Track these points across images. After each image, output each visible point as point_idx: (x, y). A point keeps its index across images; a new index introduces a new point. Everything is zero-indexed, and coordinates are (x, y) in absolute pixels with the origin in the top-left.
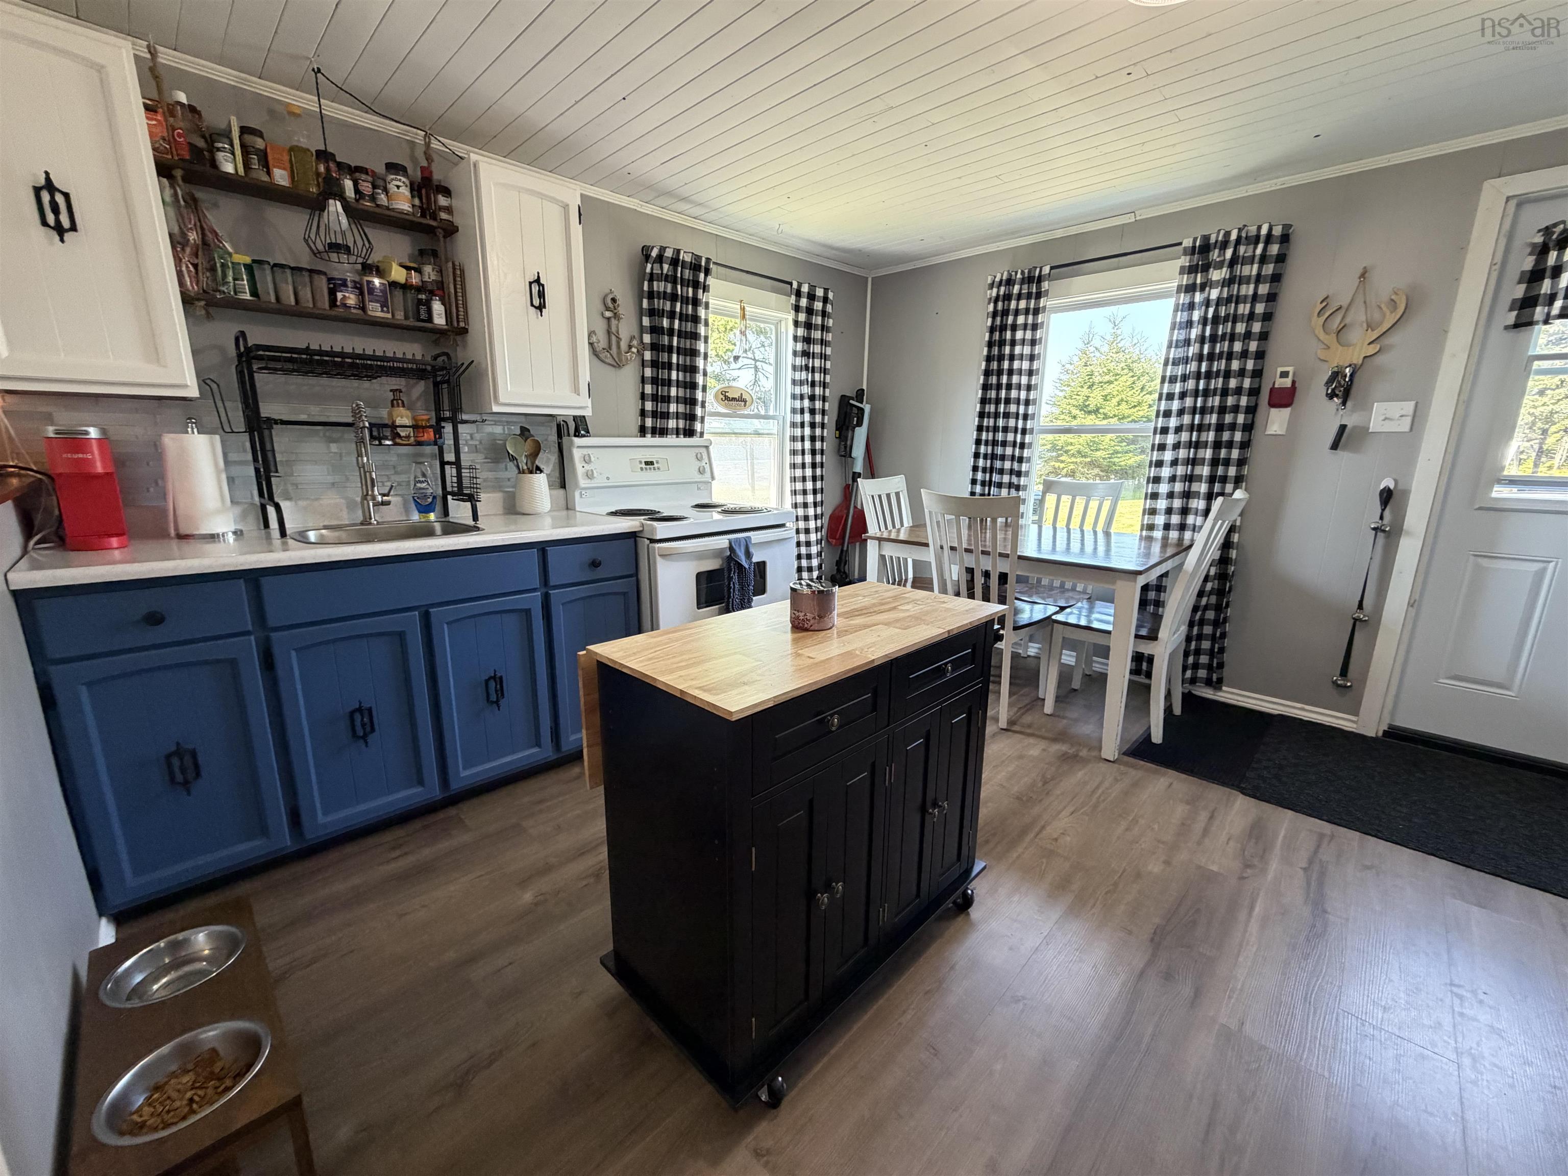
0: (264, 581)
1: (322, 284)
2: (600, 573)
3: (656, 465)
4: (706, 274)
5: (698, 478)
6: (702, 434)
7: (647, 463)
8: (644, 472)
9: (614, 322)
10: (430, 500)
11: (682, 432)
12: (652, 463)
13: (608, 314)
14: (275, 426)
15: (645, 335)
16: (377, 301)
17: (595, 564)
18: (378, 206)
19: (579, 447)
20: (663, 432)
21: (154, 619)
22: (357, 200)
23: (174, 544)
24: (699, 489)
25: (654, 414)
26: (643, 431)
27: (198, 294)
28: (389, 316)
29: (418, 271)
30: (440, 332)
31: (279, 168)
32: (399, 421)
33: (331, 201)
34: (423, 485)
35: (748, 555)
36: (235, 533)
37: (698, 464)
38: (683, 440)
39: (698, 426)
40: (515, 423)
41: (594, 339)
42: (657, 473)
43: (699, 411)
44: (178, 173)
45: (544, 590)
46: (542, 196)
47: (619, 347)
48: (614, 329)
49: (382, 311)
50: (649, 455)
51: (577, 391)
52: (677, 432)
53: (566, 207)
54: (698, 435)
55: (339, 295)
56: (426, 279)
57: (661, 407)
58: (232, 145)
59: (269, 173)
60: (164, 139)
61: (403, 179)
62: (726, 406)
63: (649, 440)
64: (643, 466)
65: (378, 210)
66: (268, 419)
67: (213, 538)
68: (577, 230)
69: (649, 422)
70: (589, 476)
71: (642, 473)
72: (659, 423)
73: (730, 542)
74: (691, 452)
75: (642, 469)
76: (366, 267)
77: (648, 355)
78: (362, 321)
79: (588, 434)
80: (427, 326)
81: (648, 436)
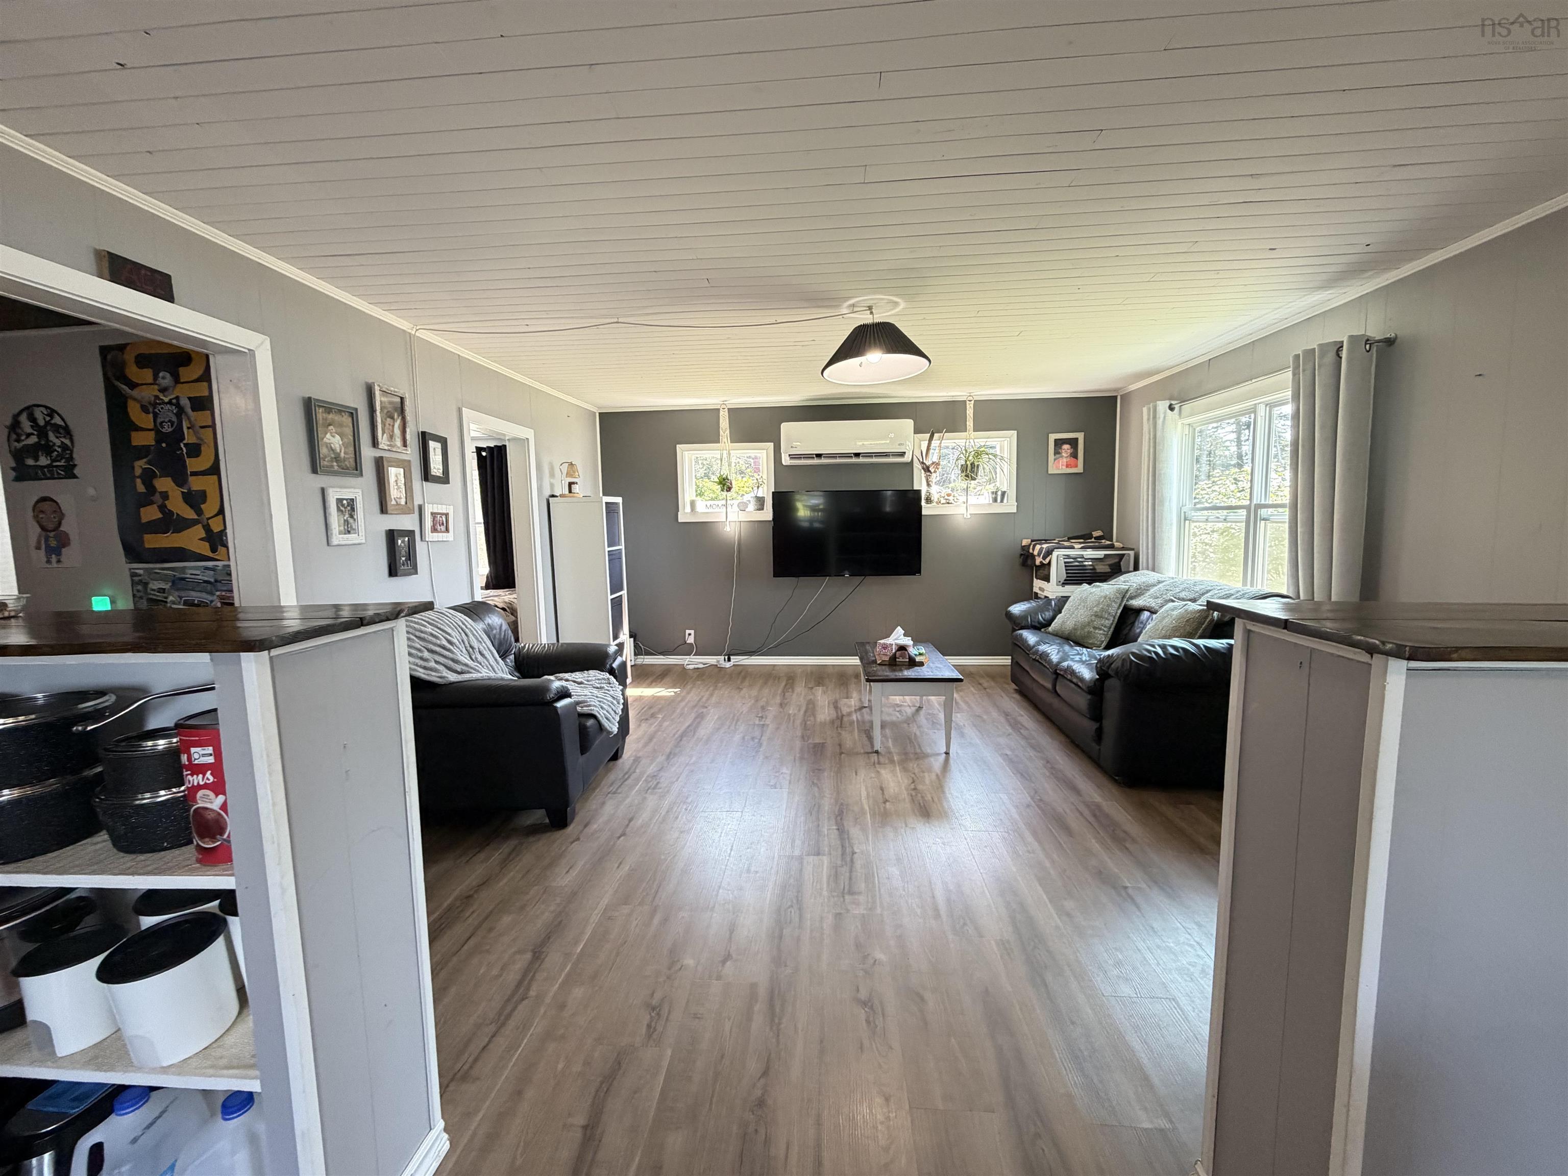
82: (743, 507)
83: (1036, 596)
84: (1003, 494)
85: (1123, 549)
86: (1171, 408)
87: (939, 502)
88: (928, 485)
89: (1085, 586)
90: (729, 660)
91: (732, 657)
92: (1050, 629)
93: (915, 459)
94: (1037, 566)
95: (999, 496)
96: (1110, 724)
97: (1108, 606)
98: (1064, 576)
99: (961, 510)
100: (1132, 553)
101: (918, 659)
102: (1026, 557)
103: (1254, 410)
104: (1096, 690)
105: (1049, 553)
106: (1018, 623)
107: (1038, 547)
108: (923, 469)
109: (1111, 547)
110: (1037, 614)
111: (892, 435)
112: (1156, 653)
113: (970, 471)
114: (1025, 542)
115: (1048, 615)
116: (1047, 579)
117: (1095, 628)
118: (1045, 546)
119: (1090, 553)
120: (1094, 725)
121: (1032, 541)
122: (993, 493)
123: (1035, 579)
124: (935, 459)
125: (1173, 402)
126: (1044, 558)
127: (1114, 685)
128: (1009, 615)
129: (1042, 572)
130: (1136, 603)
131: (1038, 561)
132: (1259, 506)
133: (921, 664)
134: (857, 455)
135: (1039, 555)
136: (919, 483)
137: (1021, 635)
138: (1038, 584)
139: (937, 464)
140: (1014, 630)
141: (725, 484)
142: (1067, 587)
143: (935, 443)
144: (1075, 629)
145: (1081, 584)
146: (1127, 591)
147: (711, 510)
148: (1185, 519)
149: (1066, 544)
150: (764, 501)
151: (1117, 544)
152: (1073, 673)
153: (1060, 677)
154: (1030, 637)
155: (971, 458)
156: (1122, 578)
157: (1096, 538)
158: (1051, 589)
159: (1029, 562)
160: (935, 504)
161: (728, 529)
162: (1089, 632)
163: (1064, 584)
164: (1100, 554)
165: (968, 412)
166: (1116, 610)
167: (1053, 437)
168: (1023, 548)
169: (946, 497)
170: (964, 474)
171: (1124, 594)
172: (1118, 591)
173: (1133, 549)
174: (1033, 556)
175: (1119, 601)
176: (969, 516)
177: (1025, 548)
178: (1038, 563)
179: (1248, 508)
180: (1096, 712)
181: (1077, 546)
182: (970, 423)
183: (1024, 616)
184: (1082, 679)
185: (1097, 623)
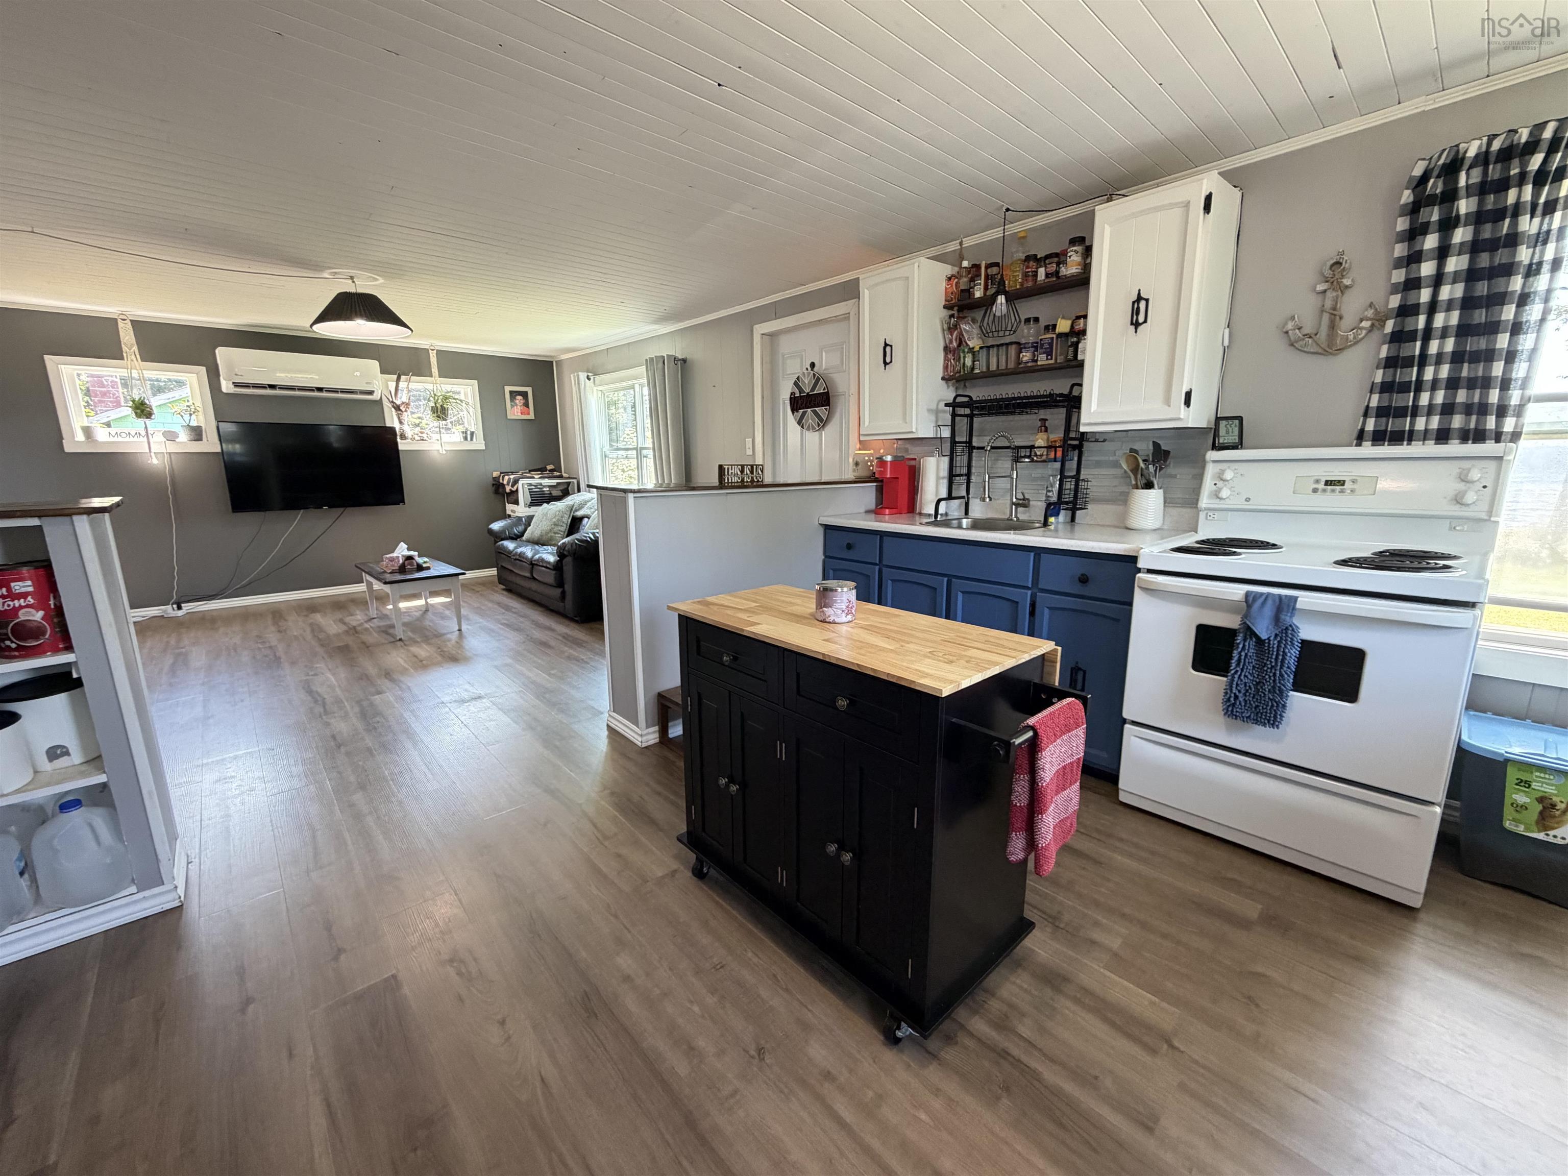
1: (1013, 350)
2: (1087, 591)
3: (1348, 485)
5: (1456, 511)
6: (1512, 436)
7: (1328, 483)
8: (1319, 497)
9: (1331, 295)
12: (1342, 483)
13: (1322, 287)
15: (1389, 298)
16: (1044, 353)
17: (1084, 580)
18: (1058, 278)
19: (1212, 462)
20: (1401, 437)
21: (849, 547)
23: (915, 518)
26: (1360, 437)
27: (952, 376)
28: (1052, 362)
32: (1036, 443)
33: (1000, 297)
34: (1051, 494)
35: (1282, 623)
37: (1461, 486)
41: (1291, 326)
42: (1347, 496)
44: (956, 309)
45: (1035, 591)
46: (1159, 209)
47: (1334, 326)
48: (1329, 305)
49: (1047, 359)
50: (1339, 472)
51: (1167, 401)
52: (1443, 436)
53: (1181, 205)
55: (1022, 355)
57: (1403, 400)
58: (981, 280)
60: (954, 293)
61: (1076, 248)
63: (1368, 449)
64: (1321, 486)
65: (1057, 282)
68: (1202, 224)
69: (1370, 425)
70: (1216, 495)
71: (1315, 496)
72: (1392, 425)
73: (1248, 594)
74: (1454, 468)
75: (1315, 491)
76: (1047, 328)
77: (1389, 326)
78: (1033, 370)
79: (1237, 446)
80: (1074, 363)
81: (1367, 444)
82: (171, 436)
83: (509, 516)
84: (472, 434)
85: (569, 478)
86: (589, 379)
87: (414, 439)
88: (401, 423)
89: (545, 505)
90: (179, 608)
91: (183, 605)
92: (524, 538)
93: (384, 397)
94: (508, 494)
95: (468, 436)
96: (568, 587)
97: (562, 517)
98: (530, 500)
99: (437, 446)
100: (575, 481)
101: (424, 565)
102: (498, 487)
103: (633, 387)
104: (558, 567)
105: (516, 482)
106: (499, 536)
107: (506, 478)
108: (394, 407)
109: (561, 477)
110: (512, 528)
111: (358, 374)
112: (590, 537)
113: (440, 412)
114: (495, 474)
115: (521, 528)
116: (516, 502)
117: (555, 533)
118: (512, 477)
119: (547, 482)
120: (559, 590)
121: (501, 473)
122: (463, 432)
123: (507, 504)
124: (405, 399)
125: (590, 374)
126: (513, 486)
127: (568, 560)
128: (491, 532)
129: (512, 498)
130: (579, 514)
131: (508, 489)
132: (642, 449)
133: (428, 568)
134: (320, 389)
135: (508, 484)
136: (391, 420)
137: (502, 545)
138: (510, 507)
139: (408, 404)
140: (496, 542)
141: (142, 410)
142: (532, 508)
143: (402, 385)
144: (541, 536)
145: (541, 505)
146: (573, 506)
147: (116, 439)
148: (606, 457)
149: (528, 475)
150: (201, 431)
151: (565, 475)
152: (542, 560)
153: (535, 567)
154: (510, 545)
155: (439, 401)
156: (570, 498)
157: (550, 471)
158: (520, 510)
159: (501, 490)
160: (409, 440)
161: (155, 461)
162: (551, 536)
163: (530, 506)
164: (554, 482)
165: (432, 360)
166: (567, 520)
167: (508, 389)
168: (494, 479)
169: (420, 435)
170: (435, 415)
171: (571, 508)
172: (567, 506)
173: (575, 478)
174: (503, 485)
175: (568, 513)
176: (444, 452)
177: (496, 479)
178: (508, 490)
179: (636, 449)
180: (560, 583)
181: (536, 476)
182: (435, 370)
183: (503, 531)
184: (549, 563)
185: (556, 529)
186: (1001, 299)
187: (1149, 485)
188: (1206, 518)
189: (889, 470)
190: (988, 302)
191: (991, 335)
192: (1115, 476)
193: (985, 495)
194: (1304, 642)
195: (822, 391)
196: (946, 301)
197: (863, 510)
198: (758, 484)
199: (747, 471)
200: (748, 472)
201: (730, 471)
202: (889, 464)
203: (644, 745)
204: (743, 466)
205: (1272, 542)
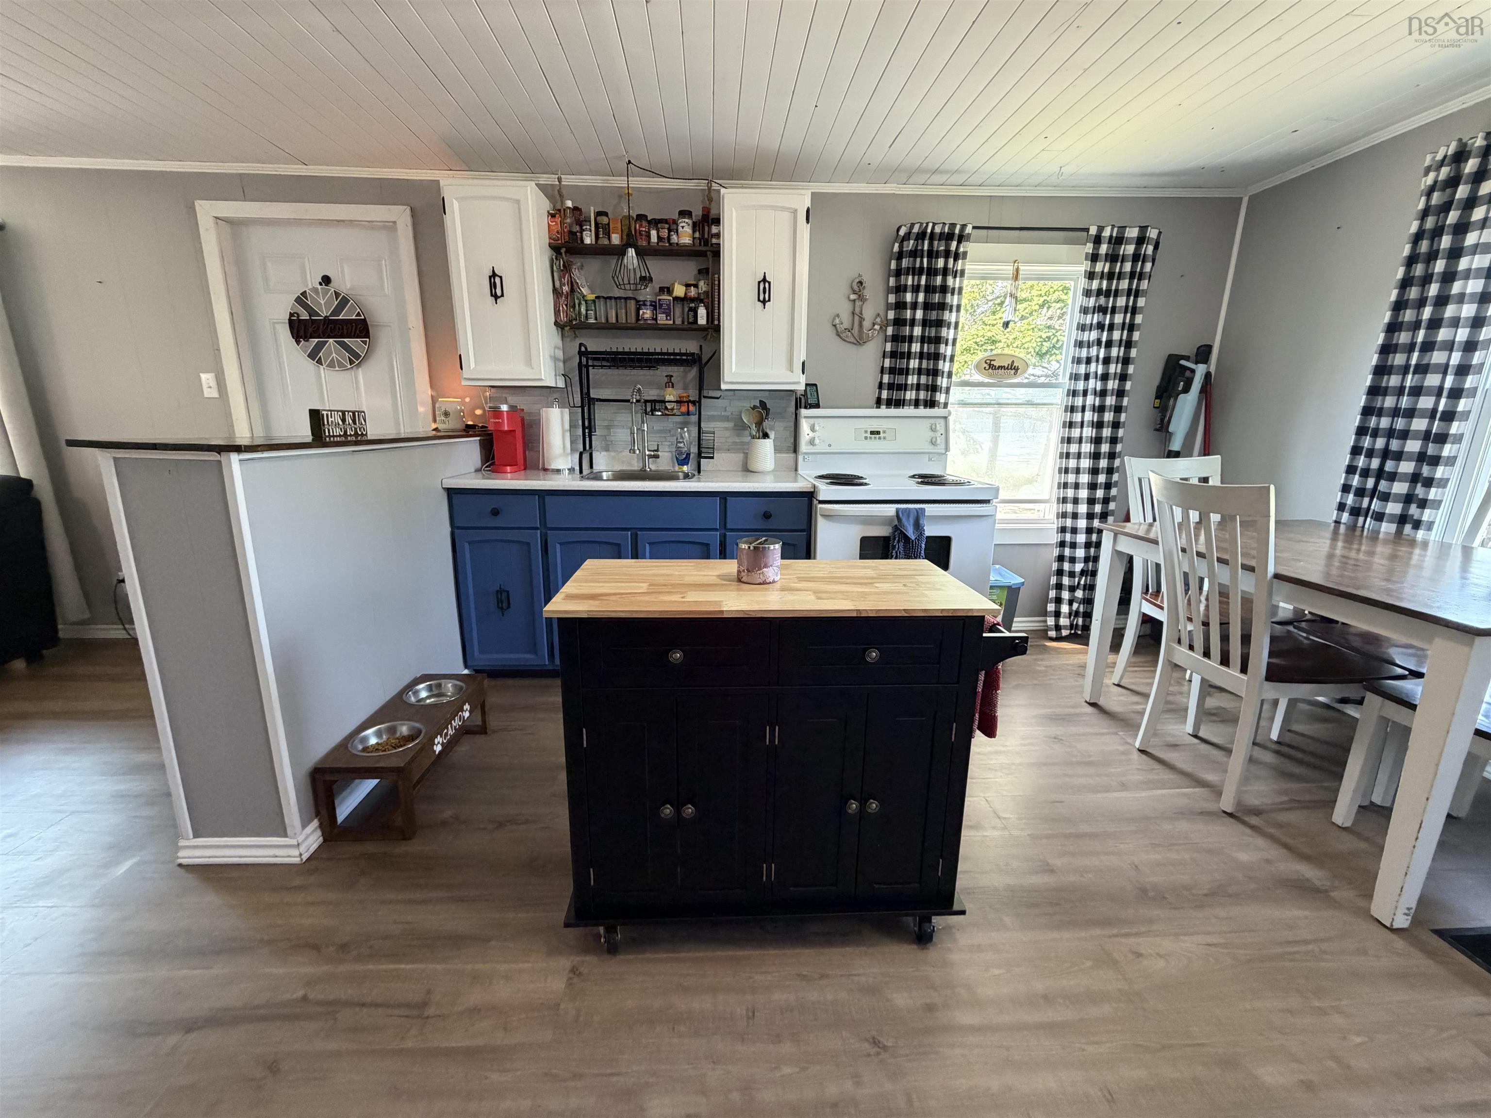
0: (547, 498)
1: (632, 305)
2: (771, 524)
3: (882, 435)
4: (959, 242)
5: (931, 449)
6: (946, 405)
7: (872, 433)
8: (868, 442)
9: (858, 303)
10: (684, 456)
11: (922, 403)
12: (878, 433)
13: (853, 297)
14: (596, 403)
15: (889, 312)
16: (663, 313)
17: (767, 516)
18: (671, 244)
19: (805, 417)
20: (899, 403)
21: (495, 512)
22: (658, 243)
23: (541, 473)
24: (930, 460)
25: (891, 387)
26: (879, 402)
27: (566, 322)
28: (671, 322)
29: (696, 286)
30: (703, 329)
31: (615, 233)
32: (668, 398)
33: (630, 249)
34: (682, 445)
35: (918, 526)
36: (569, 469)
37: (932, 434)
38: (922, 411)
39: (941, 397)
40: (755, 398)
41: (837, 321)
42: (882, 442)
43: (943, 382)
44: (563, 250)
45: (723, 531)
46: (775, 208)
47: (861, 325)
48: (857, 310)
49: (667, 319)
50: (875, 425)
51: (789, 368)
52: (917, 403)
53: (795, 212)
54: (942, 406)
55: (641, 312)
56: (700, 291)
57: (900, 380)
58: (590, 226)
59: (609, 239)
60: (558, 232)
61: (687, 220)
62: (990, 376)
63: (884, 411)
64: (869, 435)
65: (671, 248)
66: (594, 399)
67: (558, 471)
68: (804, 230)
69: (885, 394)
70: (812, 442)
71: (866, 442)
72: (895, 395)
73: (897, 511)
74: (927, 423)
75: (866, 438)
76: (662, 290)
77: (890, 331)
78: (655, 328)
79: (817, 406)
80: (694, 326)
81: (883, 407)
186: (631, 252)
187: (766, 436)
188: (804, 461)
189: (506, 422)
190: (620, 252)
191: (622, 287)
192: (726, 429)
193: (634, 446)
194: (928, 537)
195: (354, 317)
196: (550, 238)
197: (473, 470)
198: (359, 439)
199: (349, 420)
200: (351, 422)
201: (330, 419)
202: (505, 413)
203: (305, 857)
204: (343, 412)
205: (860, 475)
